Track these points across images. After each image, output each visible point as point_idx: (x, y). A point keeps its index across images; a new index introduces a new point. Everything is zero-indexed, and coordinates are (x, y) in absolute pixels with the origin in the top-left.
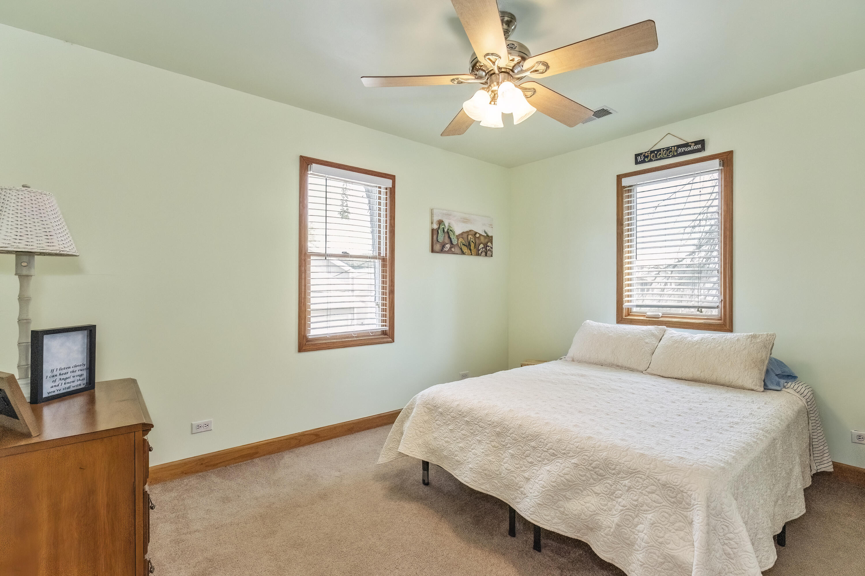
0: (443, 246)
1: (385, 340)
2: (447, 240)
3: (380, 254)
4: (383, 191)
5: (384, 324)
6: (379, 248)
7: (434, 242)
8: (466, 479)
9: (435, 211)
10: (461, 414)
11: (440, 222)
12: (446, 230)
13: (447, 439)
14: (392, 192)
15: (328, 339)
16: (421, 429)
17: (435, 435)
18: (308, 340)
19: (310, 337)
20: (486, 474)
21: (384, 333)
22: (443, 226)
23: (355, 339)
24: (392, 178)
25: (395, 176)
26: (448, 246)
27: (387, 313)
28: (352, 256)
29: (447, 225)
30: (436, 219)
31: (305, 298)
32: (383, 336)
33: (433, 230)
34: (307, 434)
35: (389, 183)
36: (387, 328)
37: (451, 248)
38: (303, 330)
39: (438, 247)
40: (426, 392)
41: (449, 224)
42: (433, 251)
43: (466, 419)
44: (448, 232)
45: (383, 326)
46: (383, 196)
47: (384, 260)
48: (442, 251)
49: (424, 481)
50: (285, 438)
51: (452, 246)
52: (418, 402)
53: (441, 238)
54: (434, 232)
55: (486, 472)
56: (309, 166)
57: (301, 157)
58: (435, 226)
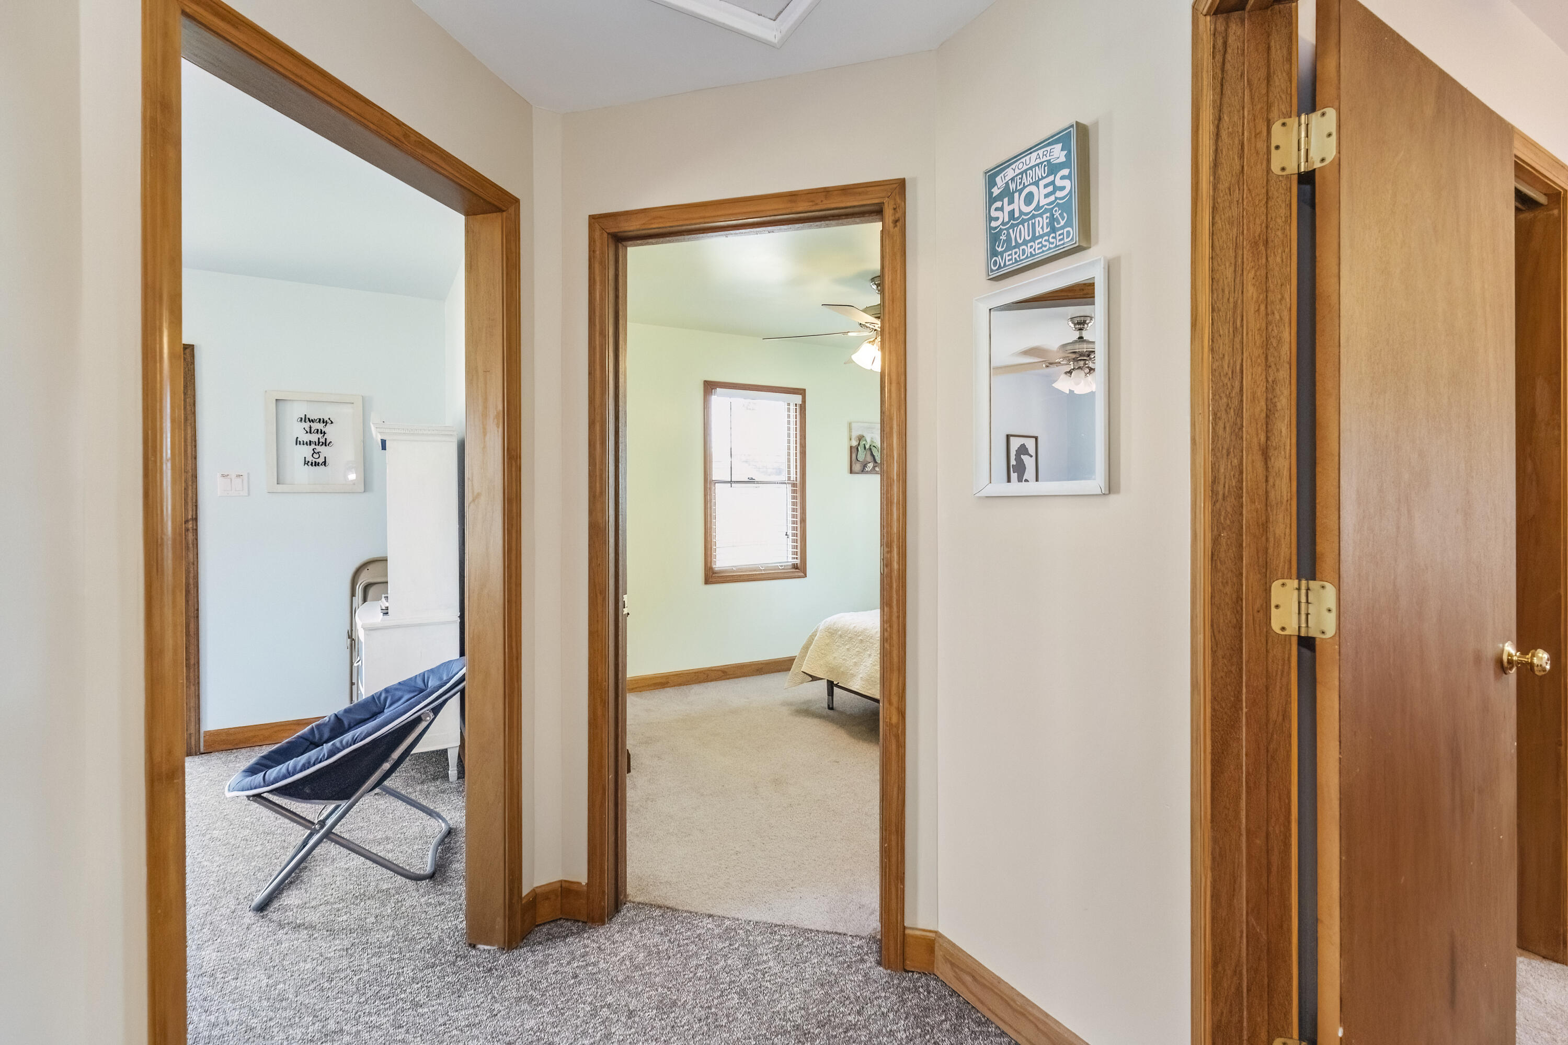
0: (865, 466)
1: (797, 574)
2: (869, 458)
3: (789, 478)
4: (792, 407)
5: (795, 556)
6: (789, 473)
7: (853, 463)
8: (858, 687)
9: (854, 425)
10: (857, 634)
11: (860, 438)
12: (867, 447)
13: (844, 657)
14: (803, 408)
15: (734, 571)
16: (823, 651)
17: (834, 655)
18: (714, 573)
19: (716, 569)
20: (872, 681)
21: (795, 567)
22: (864, 442)
23: (763, 572)
24: (802, 392)
25: (804, 390)
26: (871, 465)
27: (799, 544)
28: (758, 482)
29: (869, 440)
30: (855, 434)
31: (711, 528)
32: (794, 570)
33: (851, 447)
34: (715, 670)
35: (798, 399)
36: (798, 561)
37: (874, 467)
38: (709, 561)
39: (857, 467)
40: (829, 619)
41: (872, 438)
42: (851, 472)
43: (860, 638)
44: (870, 449)
45: (794, 558)
46: (792, 414)
47: (794, 485)
48: (863, 471)
49: (829, 705)
50: (694, 671)
51: (876, 464)
52: (821, 628)
53: (861, 456)
54: (854, 450)
55: (873, 679)
56: (713, 390)
57: (705, 382)
58: (854, 443)
